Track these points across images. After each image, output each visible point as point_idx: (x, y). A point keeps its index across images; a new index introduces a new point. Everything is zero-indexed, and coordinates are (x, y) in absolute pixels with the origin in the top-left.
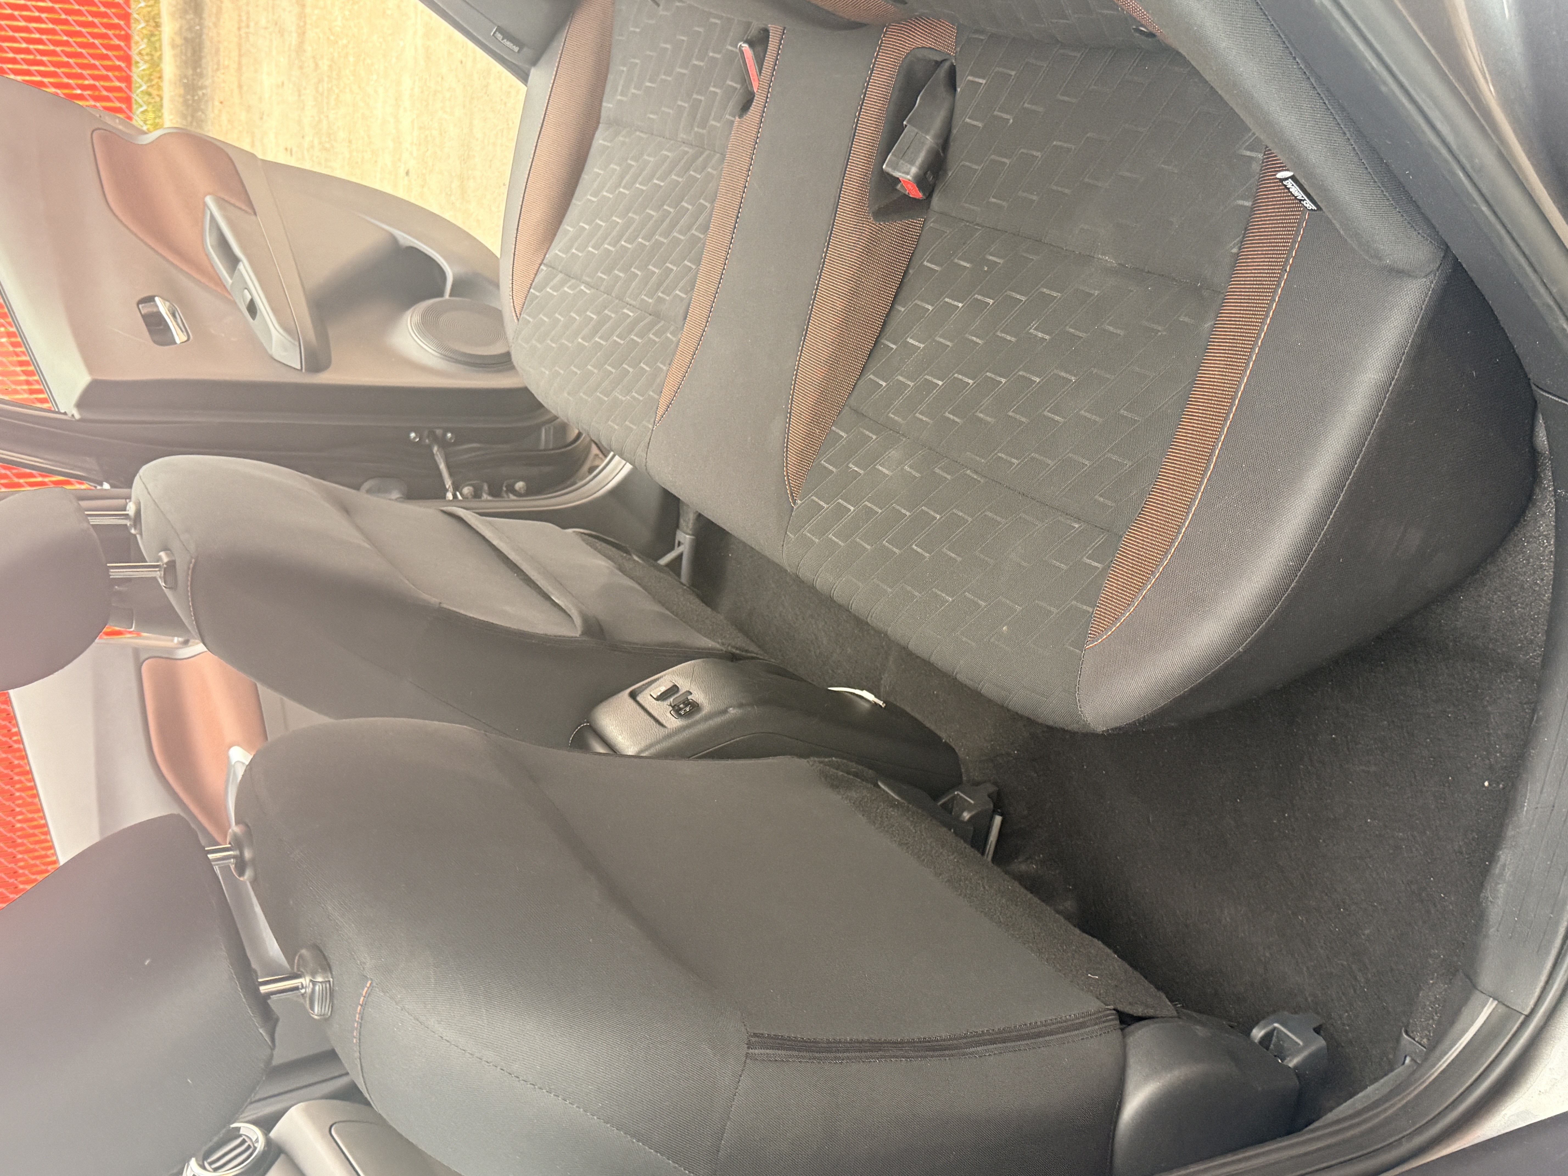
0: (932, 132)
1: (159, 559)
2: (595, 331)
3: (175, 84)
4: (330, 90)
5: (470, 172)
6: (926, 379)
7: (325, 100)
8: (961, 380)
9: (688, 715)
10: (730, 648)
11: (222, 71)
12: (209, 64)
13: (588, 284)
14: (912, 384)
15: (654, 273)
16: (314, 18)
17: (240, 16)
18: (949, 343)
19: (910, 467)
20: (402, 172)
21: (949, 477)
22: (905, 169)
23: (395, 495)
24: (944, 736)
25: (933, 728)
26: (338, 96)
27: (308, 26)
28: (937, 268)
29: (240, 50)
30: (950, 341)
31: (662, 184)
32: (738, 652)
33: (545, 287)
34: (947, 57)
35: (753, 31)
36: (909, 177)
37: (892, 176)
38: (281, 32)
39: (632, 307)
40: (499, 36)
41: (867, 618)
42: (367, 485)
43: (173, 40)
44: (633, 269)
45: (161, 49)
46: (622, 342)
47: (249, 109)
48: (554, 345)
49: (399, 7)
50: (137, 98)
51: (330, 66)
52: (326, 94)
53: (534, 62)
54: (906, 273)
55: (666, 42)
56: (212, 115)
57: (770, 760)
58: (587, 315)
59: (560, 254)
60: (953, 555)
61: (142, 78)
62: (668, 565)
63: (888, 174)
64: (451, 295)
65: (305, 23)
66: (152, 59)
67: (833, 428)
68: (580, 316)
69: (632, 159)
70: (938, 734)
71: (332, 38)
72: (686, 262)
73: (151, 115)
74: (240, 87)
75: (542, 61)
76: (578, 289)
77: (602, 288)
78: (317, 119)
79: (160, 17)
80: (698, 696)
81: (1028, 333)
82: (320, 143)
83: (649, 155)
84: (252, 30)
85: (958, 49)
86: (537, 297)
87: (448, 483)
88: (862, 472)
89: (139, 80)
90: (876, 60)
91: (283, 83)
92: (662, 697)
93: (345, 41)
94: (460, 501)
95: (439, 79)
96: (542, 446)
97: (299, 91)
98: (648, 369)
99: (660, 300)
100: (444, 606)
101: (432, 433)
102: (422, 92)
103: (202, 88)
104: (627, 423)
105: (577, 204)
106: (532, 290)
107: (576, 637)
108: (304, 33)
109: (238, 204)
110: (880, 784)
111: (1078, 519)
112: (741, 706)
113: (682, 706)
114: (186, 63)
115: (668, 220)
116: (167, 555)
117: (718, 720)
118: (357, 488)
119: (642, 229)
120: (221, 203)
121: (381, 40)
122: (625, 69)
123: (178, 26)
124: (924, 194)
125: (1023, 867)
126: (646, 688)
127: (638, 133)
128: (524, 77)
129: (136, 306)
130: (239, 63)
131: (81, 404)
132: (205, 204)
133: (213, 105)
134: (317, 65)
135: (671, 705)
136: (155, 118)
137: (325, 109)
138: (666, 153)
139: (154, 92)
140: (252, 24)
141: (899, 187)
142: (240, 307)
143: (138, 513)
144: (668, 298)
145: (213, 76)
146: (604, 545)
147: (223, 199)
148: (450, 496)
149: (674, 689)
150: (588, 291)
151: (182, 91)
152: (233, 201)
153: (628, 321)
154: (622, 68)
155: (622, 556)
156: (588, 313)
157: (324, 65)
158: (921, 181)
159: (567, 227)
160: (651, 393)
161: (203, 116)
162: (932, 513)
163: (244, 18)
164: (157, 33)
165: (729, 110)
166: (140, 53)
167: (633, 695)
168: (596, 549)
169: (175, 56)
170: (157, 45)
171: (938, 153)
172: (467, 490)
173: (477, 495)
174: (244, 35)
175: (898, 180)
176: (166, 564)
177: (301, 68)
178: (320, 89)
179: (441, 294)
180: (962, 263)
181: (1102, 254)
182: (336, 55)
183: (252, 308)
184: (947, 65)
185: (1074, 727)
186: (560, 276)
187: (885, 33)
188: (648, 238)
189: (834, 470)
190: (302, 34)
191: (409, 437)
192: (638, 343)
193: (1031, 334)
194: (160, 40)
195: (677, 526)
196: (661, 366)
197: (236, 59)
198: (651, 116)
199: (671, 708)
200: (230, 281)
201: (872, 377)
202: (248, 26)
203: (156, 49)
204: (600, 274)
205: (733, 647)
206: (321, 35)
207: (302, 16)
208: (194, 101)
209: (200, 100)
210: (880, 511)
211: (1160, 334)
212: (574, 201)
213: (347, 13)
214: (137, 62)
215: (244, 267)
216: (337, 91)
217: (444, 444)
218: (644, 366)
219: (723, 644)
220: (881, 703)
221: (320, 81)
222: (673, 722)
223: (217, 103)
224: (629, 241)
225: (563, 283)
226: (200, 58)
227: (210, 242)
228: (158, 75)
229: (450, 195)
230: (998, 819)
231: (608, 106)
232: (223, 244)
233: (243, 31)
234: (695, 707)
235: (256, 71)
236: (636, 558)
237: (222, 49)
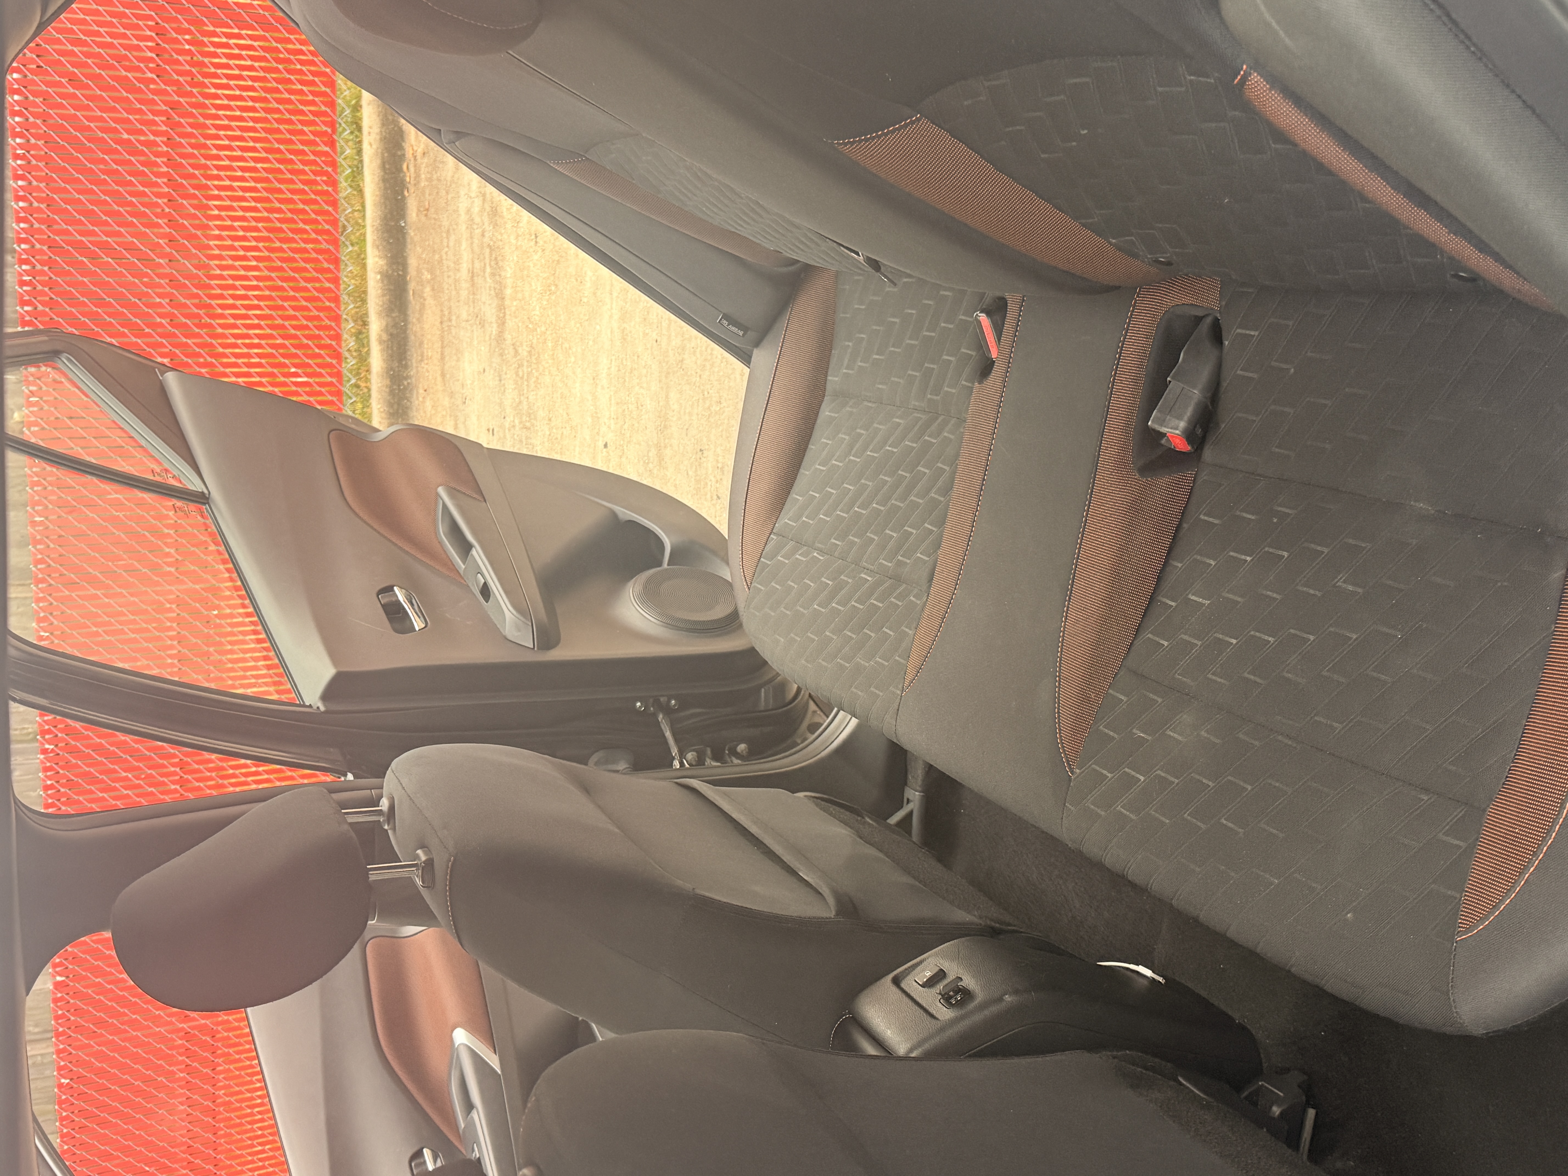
0: (1200, 386)
1: (417, 857)
2: (831, 598)
3: (383, 376)
4: (529, 374)
5: (667, 441)
6: (1216, 638)
7: (526, 383)
8: (1260, 638)
9: (960, 1004)
10: (989, 922)
11: (426, 362)
12: (414, 356)
13: (821, 551)
14: (1199, 643)
15: (892, 537)
16: (513, 309)
17: (442, 311)
18: (1239, 599)
19: (1207, 732)
20: (601, 444)
21: (1257, 743)
22: (1172, 424)
23: (622, 766)
24: (1237, 1017)
25: (1223, 1006)
26: (538, 378)
27: (507, 317)
28: (1216, 522)
29: (443, 342)
30: (1241, 596)
31: (895, 450)
32: (997, 925)
33: (776, 556)
34: (1210, 312)
35: (988, 300)
36: (1177, 432)
37: (1159, 432)
38: (482, 323)
39: (871, 572)
40: (725, 323)
41: (1172, 899)
42: (594, 758)
43: (380, 336)
44: (868, 534)
45: (368, 345)
46: (862, 607)
47: (452, 395)
48: (788, 612)
49: (595, 294)
50: (348, 392)
51: (530, 352)
52: (525, 377)
53: (757, 344)
54: (1178, 528)
55: (894, 316)
56: (417, 402)
57: (1058, 1057)
58: (822, 582)
59: (790, 523)
60: (1275, 831)
61: (351, 371)
62: (899, 824)
63: (1154, 430)
64: (668, 565)
65: (505, 313)
66: (360, 355)
67: (1111, 691)
68: (815, 583)
69: (860, 428)
70: (1230, 1013)
71: (530, 326)
72: (926, 525)
73: (360, 405)
74: (443, 375)
75: (765, 342)
76: (811, 556)
77: (836, 554)
78: (517, 400)
79: (368, 317)
80: (969, 982)
81: (1334, 586)
82: (521, 422)
83: (879, 423)
84: (454, 323)
85: (1224, 303)
86: (769, 566)
87: (675, 751)
88: (1149, 738)
89: (348, 374)
90: (1130, 320)
91: (484, 371)
92: (930, 983)
93: (543, 329)
94: (688, 769)
95: (636, 358)
96: (762, 705)
97: (500, 376)
98: (891, 633)
99: (900, 564)
100: (698, 891)
101: (657, 702)
102: (619, 370)
103: (406, 378)
104: (872, 689)
105: (805, 473)
106: (762, 559)
107: (830, 918)
108: (504, 323)
109: (469, 492)
110: (1181, 1079)
111: (1426, 790)
112: (1016, 992)
113: (951, 993)
114: (392, 356)
115: (904, 485)
116: (425, 853)
117: (994, 1009)
118: (584, 761)
119: (876, 495)
120: (453, 492)
121: (578, 325)
122: (850, 344)
123: (384, 323)
124: (1193, 447)
125: (1339, 1165)
126: (908, 974)
127: (866, 403)
128: (746, 358)
129: (375, 596)
130: (442, 354)
131: (327, 695)
132: (438, 495)
133: (418, 393)
134: (516, 352)
135: (940, 994)
136: (363, 408)
137: (525, 391)
138: (897, 420)
139: (363, 384)
140: (454, 318)
141: (1163, 441)
142: (473, 590)
143: (392, 808)
144: (908, 561)
145: (417, 367)
146: (837, 809)
147: (455, 489)
148: (676, 764)
149: (941, 975)
150: (822, 558)
151: (388, 382)
152: (463, 489)
153: (867, 585)
154: (847, 343)
155: (857, 820)
156: (823, 579)
157: (524, 351)
158: (1189, 435)
159: (796, 497)
160: (897, 658)
161: (409, 403)
162: (1242, 783)
163: (446, 313)
164: (364, 331)
165: (964, 376)
166: (349, 350)
167: (896, 982)
168: (831, 814)
169: (382, 350)
170: (365, 341)
171: (1206, 407)
172: (690, 756)
173: (700, 762)
174: (446, 329)
175: (1163, 435)
176: (424, 862)
177: (501, 355)
178: (521, 374)
179: (660, 564)
180: (1245, 515)
181: (1415, 501)
182: (535, 341)
183: (486, 591)
184: (1209, 320)
185: (1448, 1030)
186: (792, 543)
187: (1139, 293)
188: (883, 503)
189: (1116, 736)
190: (502, 323)
191: (635, 705)
192: (879, 608)
193: (1339, 587)
194: (367, 337)
195: (905, 783)
196: (907, 630)
197: (439, 350)
198: (880, 386)
199: (940, 997)
200: (463, 567)
201: (1150, 635)
202: (450, 320)
203: (363, 346)
204: (833, 541)
205: (992, 920)
206: (520, 324)
207: (501, 308)
208: (399, 390)
209: (405, 388)
210: (1177, 781)
211: (1499, 584)
212: (801, 471)
213: (545, 303)
214: (346, 358)
215: (477, 553)
216: (536, 374)
217: (668, 711)
218: (888, 631)
219: (981, 917)
220: (1160, 979)
221: (520, 366)
222: (944, 1013)
223: (421, 391)
224: (863, 506)
225: (794, 551)
226: (405, 352)
227: (442, 529)
228: (366, 369)
229: (648, 463)
230: (1311, 1113)
231: (833, 380)
232: (455, 530)
233: (445, 325)
234: (967, 994)
235: (458, 360)
236: (868, 820)
237: (425, 342)
